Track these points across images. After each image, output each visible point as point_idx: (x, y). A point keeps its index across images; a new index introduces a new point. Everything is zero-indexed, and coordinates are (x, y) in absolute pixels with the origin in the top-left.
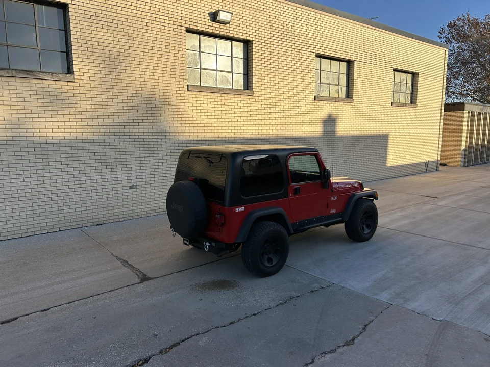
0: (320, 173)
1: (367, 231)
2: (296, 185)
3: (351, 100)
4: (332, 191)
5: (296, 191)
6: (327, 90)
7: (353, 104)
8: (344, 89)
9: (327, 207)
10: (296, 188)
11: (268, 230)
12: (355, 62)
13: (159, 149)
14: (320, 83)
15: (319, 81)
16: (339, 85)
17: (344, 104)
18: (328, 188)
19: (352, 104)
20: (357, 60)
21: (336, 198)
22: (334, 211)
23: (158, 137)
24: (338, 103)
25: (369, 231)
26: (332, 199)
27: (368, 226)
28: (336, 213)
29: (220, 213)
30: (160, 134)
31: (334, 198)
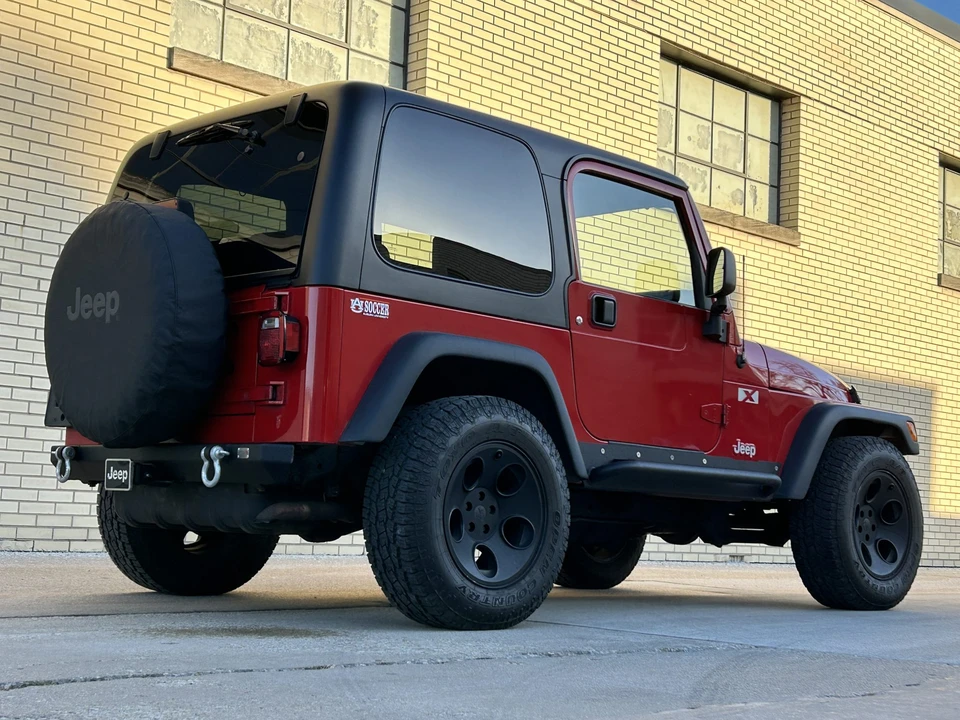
1: (880, 567)
2: (601, 289)
3: (790, 232)
6: (700, 185)
7: (799, 252)
8: (764, 193)
10: (601, 300)
11: (484, 421)
12: (803, 99)
13: (27, 270)
14: (676, 154)
15: (671, 148)
16: (744, 176)
17: (766, 243)
19: (793, 249)
20: (810, 94)
21: (755, 398)
22: (747, 449)
23: (30, 221)
24: (744, 236)
25: (889, 569)
26: (742, 395)
27: (886, 550)
28: (755, 457)
30: (39, 211)
31: (749, 396)
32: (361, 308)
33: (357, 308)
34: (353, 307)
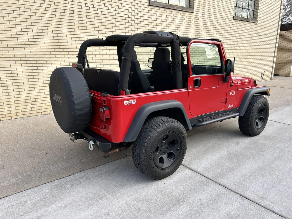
0: (222, 66)
2: (197, 77)
4: (231, 86)
5: (196, 83)
9: (226, 102)
10: (197, 80)
11: (165, 127)
18: (229, 82)
21: (234, 93)
22: (231, 106)
26: (231, 93)
28: (233, 108)
29: (105, 106)
31: (233, 93)
32: (127, 103)
33: (126, 103)
34: (125, 104)
